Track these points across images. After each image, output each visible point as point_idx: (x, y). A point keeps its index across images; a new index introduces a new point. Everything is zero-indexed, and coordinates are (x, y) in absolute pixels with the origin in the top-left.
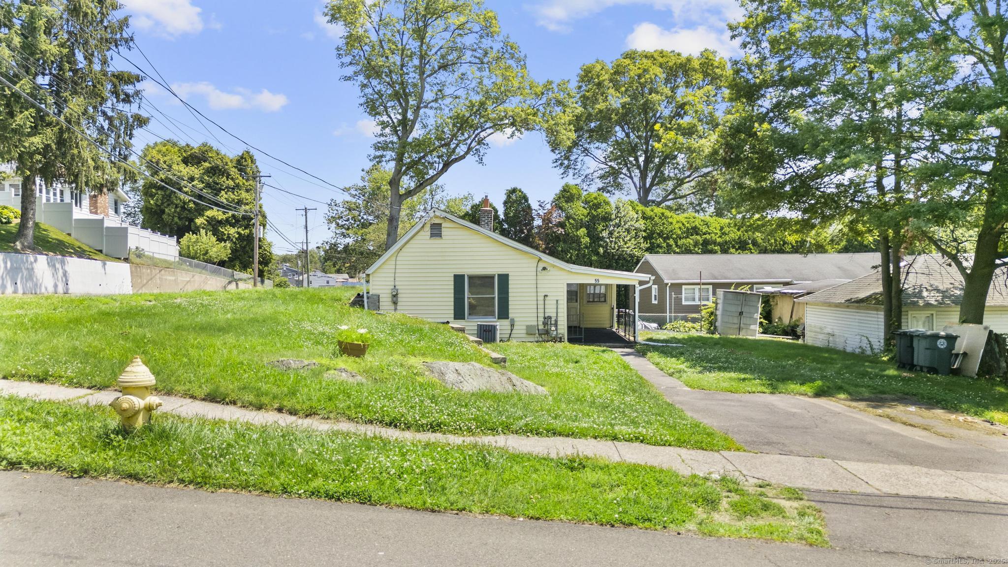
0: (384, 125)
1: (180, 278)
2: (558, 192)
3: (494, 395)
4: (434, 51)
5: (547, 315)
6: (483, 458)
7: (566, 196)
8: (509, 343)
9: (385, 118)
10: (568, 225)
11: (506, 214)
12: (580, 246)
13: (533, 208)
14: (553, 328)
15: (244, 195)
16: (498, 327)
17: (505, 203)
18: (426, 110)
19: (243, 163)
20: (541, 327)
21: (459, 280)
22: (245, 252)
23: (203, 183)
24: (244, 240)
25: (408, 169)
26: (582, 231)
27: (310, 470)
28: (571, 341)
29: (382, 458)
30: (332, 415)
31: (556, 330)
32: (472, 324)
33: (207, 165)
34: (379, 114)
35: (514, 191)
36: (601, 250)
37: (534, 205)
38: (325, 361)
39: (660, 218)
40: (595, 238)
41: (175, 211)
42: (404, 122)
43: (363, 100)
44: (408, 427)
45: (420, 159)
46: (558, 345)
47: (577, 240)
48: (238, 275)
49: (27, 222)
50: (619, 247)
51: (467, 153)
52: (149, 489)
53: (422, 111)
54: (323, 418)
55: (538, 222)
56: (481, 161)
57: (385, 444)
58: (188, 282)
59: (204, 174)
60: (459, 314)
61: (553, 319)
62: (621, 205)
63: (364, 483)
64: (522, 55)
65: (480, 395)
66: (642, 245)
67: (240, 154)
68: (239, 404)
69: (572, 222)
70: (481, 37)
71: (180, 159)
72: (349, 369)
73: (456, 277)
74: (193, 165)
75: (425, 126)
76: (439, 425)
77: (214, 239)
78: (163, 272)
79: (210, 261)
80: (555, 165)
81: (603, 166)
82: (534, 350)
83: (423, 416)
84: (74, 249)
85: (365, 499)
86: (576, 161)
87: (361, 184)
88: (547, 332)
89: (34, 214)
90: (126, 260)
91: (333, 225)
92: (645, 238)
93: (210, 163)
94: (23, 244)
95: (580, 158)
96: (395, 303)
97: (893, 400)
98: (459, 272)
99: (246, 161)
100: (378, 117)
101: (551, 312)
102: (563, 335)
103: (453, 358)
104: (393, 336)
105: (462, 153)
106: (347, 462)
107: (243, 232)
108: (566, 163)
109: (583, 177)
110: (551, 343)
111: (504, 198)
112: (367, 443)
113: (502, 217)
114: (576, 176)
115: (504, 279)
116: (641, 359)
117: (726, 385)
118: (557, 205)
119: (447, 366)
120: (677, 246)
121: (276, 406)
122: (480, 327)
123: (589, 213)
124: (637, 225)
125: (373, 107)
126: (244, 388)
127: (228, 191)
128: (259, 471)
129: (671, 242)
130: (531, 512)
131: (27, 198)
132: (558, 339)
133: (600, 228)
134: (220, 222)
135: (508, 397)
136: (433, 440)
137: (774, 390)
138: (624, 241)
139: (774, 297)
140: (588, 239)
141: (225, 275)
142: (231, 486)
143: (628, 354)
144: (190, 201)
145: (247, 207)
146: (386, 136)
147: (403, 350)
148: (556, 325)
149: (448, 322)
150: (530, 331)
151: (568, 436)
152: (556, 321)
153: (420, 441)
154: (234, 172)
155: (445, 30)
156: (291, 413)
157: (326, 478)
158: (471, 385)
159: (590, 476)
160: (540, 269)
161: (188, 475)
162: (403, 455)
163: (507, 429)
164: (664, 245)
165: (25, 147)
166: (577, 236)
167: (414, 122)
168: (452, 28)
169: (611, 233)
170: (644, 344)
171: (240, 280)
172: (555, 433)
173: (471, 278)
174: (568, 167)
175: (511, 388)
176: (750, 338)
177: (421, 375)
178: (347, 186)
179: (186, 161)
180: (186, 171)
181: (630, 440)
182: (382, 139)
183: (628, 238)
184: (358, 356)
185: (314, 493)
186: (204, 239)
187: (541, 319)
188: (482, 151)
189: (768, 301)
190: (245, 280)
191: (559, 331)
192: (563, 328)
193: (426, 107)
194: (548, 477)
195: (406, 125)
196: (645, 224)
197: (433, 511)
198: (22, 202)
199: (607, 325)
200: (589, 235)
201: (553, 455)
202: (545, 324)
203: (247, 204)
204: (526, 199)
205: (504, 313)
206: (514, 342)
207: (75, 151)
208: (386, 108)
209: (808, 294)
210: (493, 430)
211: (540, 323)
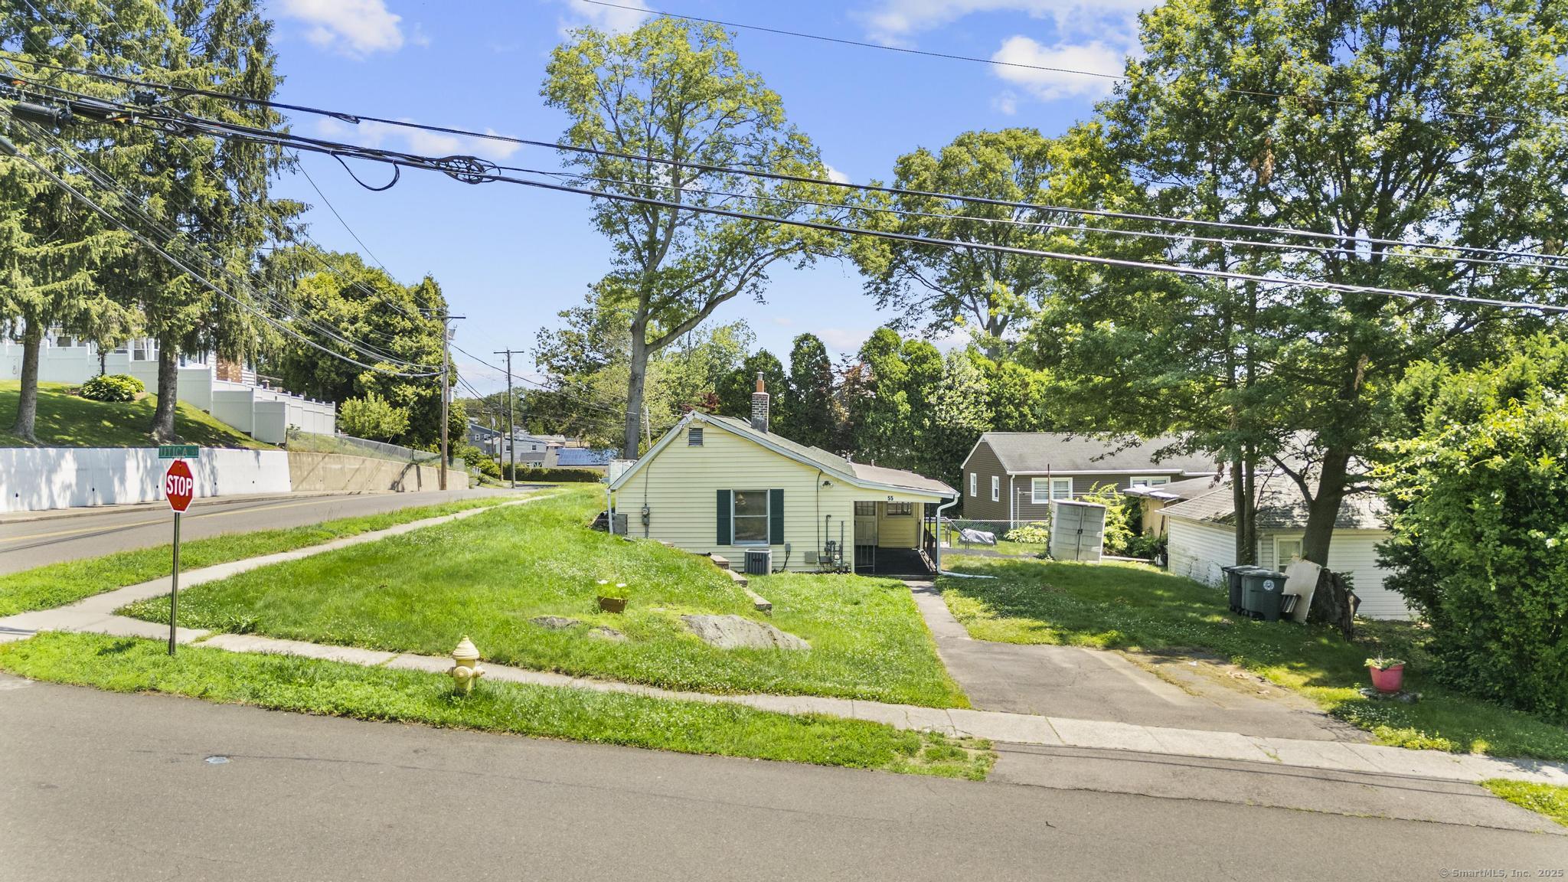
0: (623, 248)
1: (347, 466)
2: (867, 339)
3: (753, 652)
4: (693, 147)
5: (829, 540)
6: (732, 714)
7: (879, 345)
8: (782, 575)
9: (625, 238)
10: (881, 386)
11: (794, 371)
12: (896, 416)
13: (832, 362)
14: (837, 556)
15: (425, 340)
16: (770, 556)
17: (793, 354)
18: (683, 228)
19: (421, 297)
20: (823, 554)
21: (723, 496)
22: (428, 421)
23: (370, 325)
24: (426, 404)
25: (657, 310)
26: (901, 396)
27: (600, 724)
28: (860, 571)
29: (653, 715)
30: (603, 676)
31: (841, 558)
32: (738, 552)
33: (375, 299)
34: (618, 232)
35: (806, 337)
36: (927, 422)
37: (834, 358)
38: (588, 618)
39: (1011, 376)
40: (919, 405)
41: (332, 365)
42: (652, 244)
43: (594, 214)
44: (670, 687)
45: (675, 295)
46: (843, 577)
47: (893, 409)
48: (421, 454)
49: (167, 405)
50: (952, 418)
51: (739, 288)
52: (491, 736)
53: (677, 230)
54: (596, 679)
55: (839, 380)
56: (760, 299)
57: (654, 704)
58: (358, 470)
59: (370, 312)
60: (723, 539)
61: (838, 545)
62: (955, 358)
63: (641, 733)
64: (814, 149)
65: (736, 653)
66: (985, 415)
67: (420, 284)
68: (521, 665)
69: (888, 382)
70: (759, 126)
71: (337, 291)
72: (611, 627)
73: (719, 492)
74: (355, 300)
75: (681, 248)
76: (698, 685)
77: (386, 406)
78: (327, 459)
79: (380, 438)
80: (867, 290)
81: (937, 293)
82: (811, 586)
83: (683, 676)
84: (218, 434)
85: (643, 745)
86: (897, 284)
87: (587, 306)
88: (830, 561)
89: (174, 395)
90: (283, 446)
91: (545, 367)
92: (989, 405)
93: (379, 296)
94: (159, 433)
95: (904, 281)
96: (646, 525)
97: (1186, 653)
98: (724, 487)
99: (427, 292)
100: (616, 236)
101: (835, 536)
102: (850, 564)
103: (713, 606)
104: (649, 579)
105: (732, 288)
106: (627, 717)
107: (423, 393)
108: (883, 287)
109: (907, 308)
110: (834, 575)
111: (792, 347)
112: (639, 701)
113: (788, 374)
114: (898, 307)
115: (778, 496)
116: (937, 597)
117: (1011, 634)
118: (865, 357)
119: (705, 620)
120: (1034, 415)
121: (554, 667)
122: (748, 555)
123: (910, 370)
124: (977, 386)
125: (608, 224)
126: (523, 651)
127: (404, 335)
128: (565, 724)
129: (1026, 410)
130: (765, 755)
131: (166, 374)
132: (843, 570)
133: (926, 390)
134: (395, 380)
135: (767, 654)
136: (692, 699)
137: (1064, 641)
138: (958, 409)
139: (1144, 500)
140: (908, 407)
141: (402, 455)
142: (547, 735)
143: (924, 590)
144: (351, 350)
145: (430, 358)
146: (627, 264)
147: (659, 597)
148: (841, 552)
149: (709, 554)
150: (809, 558)
151: (812, 695)
152: (841, 547)
153: (681, 701)
154: (412, 309)
155: (710, 117)
156: (567, 674)
157: (614, 730)
158: (730, 641)
159: (817, 729)
160: (821, 483)
161: (516, 727)
162: (669, 712)
163: (759, 689)
164: (1016, 414)
165: (179, 320)
166: (894, 402)
167: (666, 244)
168: (718, 115)
169: (941, 398)
170: (946, 576)
171: (422, 461)
172: (801, 692)
173: (737, 493)
174: (886, 292)
175: (770, 642)
176: (1089, 563)
177: (681, 631)
178: (565, 310)
179: (345, 294)
180: (346, 308)
181: (868, 699)
182: (621, 267)
183: (964, 406)
184: (618, 612)
185: (607, 740)
186: (374, 406)
187: (823, 545)
188: (761, 286)
189: (1138, 504)
190: (428, 461)
191: (844, 560)
192: (849, 556)
193: (682, 224)
194: (782, 730)
195: (653, 249)
196: (989, 384)
197: (693, 753)
198: (160, 380)
199: (912, 545)
200: (909, 401)
201: (792, 713)
202: (827, 550)
203: (430, 353)
204: (821, 348)
205: (778, 538)
206: (789, 574)
207: (233, 317)
208: (627, 225)
209: (1181, 500)
210: (745, 690)
211: (822, 549)
